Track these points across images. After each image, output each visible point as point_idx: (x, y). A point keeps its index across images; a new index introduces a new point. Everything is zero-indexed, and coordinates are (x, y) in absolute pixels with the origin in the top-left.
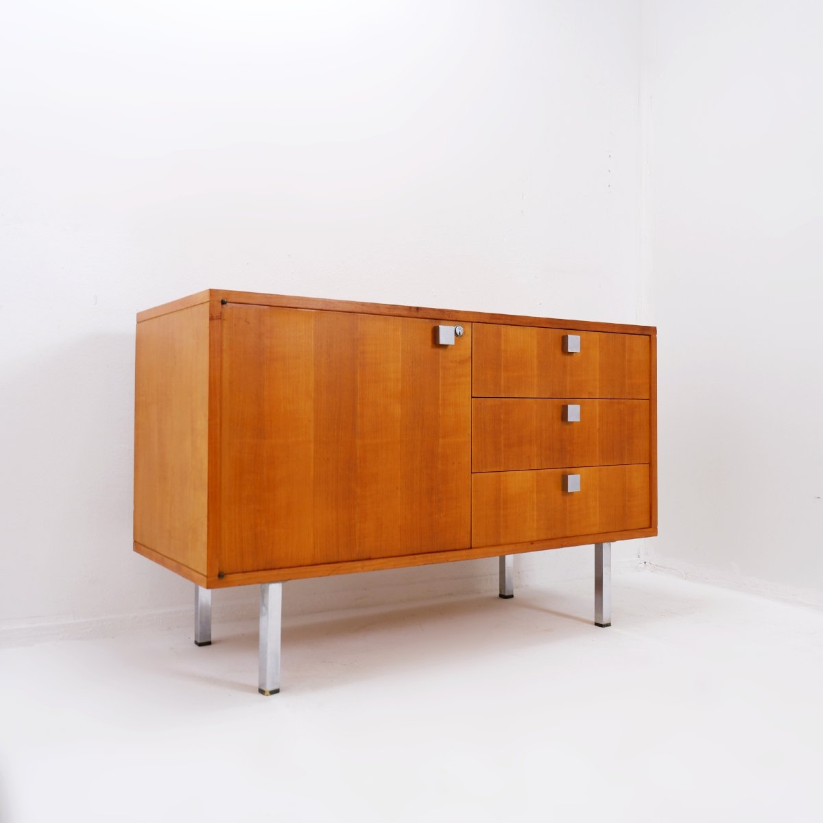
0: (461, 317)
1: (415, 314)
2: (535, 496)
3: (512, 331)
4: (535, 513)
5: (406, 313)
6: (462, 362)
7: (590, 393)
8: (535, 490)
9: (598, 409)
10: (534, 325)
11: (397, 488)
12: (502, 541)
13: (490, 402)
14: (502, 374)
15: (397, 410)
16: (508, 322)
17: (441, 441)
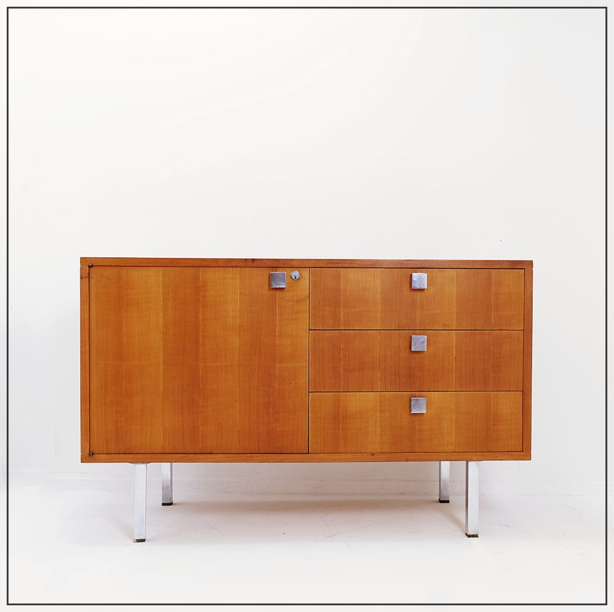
0: (296, 264)
1: (250, 264)
2: (378, 415)
3: (352, 274)
4: (378, 429)
5: (242, 264)
6: (299, 301)
7: (444, 325)
8: (379, 410)
9: (454, 339)
10: (376, 266)
11: (236, 401)
12: (341, 450)
13: (328, 333)
14: (342, 310)
15: (235, 341)
16: (347, 265)
17: (278, 365)
